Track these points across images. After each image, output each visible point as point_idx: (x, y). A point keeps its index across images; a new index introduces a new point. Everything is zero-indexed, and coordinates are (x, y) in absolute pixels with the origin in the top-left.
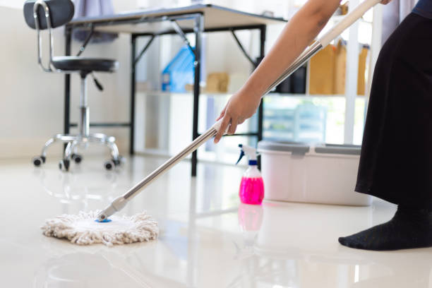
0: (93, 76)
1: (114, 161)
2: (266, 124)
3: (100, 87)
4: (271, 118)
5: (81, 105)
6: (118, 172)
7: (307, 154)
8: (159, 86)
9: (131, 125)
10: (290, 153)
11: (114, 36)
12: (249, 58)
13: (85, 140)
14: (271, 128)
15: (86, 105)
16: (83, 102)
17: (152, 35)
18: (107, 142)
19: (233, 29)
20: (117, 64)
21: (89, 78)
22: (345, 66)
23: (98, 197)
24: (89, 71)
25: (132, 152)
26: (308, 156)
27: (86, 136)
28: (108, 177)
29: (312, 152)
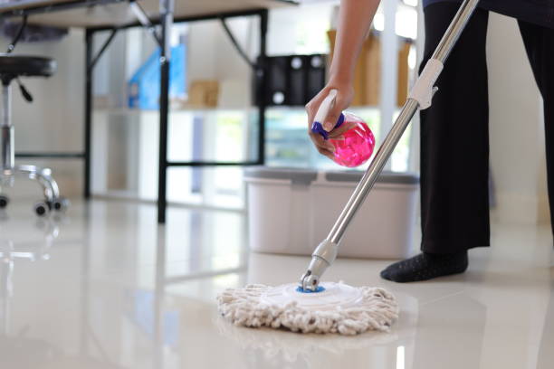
0: (19, 82)
1: (49, 203)
2: (271, 149)
3: (28, 97)
4: (276, 141)
5: (3, 123)
6: (57, 219)
7: (314, 183)
8: (125, 101)
9: (86, 156)
10: (289, 182)
11: (62, 31)
12: (246, 58)
13: (7, 173)
14: (279, 156)
15: (10, 123)
16: (6, 119)
17: (113, 29)
18: (39, 176)
19: (223, 16)
20: (53, 65)
21: (14, 84)
22: (378, 67)
23: (28, 255)
24: (14, 76)
25: (87, 194)
26: (316, 185)
27: (9, 168)
28: (40, 226)
29: (321, 180)
